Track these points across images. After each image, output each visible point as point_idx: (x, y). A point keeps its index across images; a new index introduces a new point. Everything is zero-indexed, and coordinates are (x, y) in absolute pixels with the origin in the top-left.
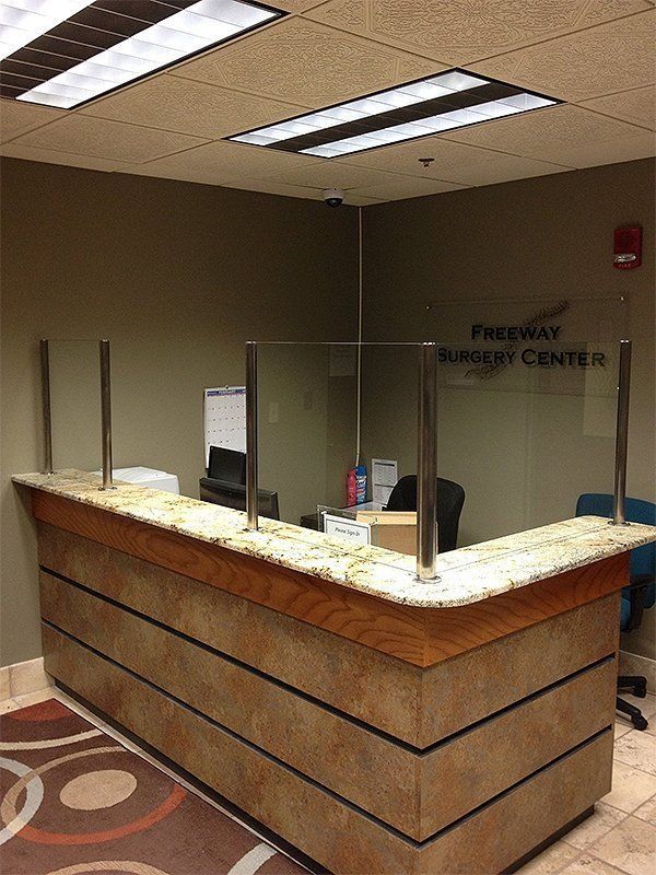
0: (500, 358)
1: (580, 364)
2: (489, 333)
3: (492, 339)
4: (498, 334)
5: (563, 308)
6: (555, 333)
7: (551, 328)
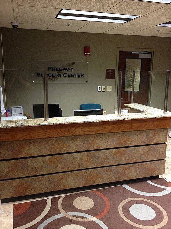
0: (57, 75)
1: (78, 76)
2: (53, 69)
3: (55, 70)
4: (56, 69)
5: (73, 64)
6: (72, 69)
7: (71, 68)
